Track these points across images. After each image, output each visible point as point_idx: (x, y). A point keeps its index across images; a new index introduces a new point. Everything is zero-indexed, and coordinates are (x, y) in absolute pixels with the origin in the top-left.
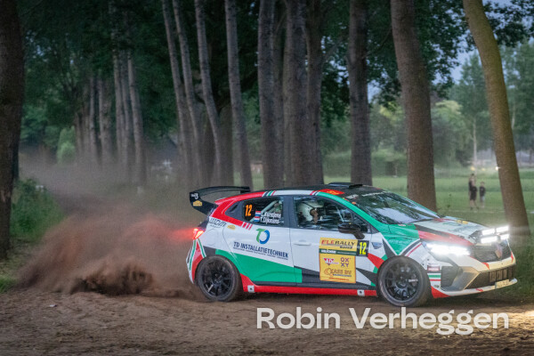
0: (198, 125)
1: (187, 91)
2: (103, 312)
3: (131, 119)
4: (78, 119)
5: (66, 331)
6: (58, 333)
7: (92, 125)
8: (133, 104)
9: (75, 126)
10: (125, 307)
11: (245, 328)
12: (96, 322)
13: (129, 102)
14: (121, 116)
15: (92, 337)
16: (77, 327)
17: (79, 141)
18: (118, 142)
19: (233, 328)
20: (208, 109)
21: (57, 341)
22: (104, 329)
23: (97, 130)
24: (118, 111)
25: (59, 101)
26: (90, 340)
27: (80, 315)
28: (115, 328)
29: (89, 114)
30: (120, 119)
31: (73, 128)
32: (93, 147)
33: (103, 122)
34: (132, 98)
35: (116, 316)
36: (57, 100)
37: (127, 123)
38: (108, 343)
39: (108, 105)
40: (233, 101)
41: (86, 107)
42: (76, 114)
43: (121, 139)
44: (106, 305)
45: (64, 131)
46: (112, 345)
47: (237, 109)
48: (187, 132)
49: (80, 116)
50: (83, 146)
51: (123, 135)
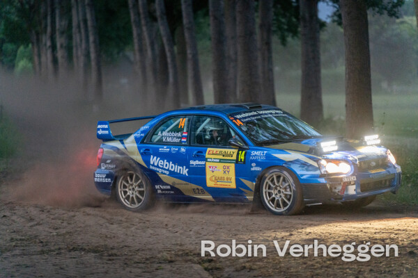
0: (152, 44)
1: (141, 11)
2: (53, 221)
3: (87, 37)
4: (35, 37)
5: (19, 237)
6: (12, 239)
7: (49, 43)
8: (89, 23)
9: (33, 43)
10: (74, 216)
11: (181, 234)
12: (47, 229)
13: (85, 21)
14: (78, 35)
15: (42, 242)
16: (30, 233)
17: (36, 58)
18: (75, 59)
19: (171, 235)
20: (161, 28)
21: (11, 246)
22: (53, 235)
23: (54, 47)
24: (74, 30)
25: (16, 19)
26: (41, 244)
27: (32, 223)
28: (64, 235)
29: (46, 32)
30: (76, 38)
31: (30, 45)
32: (50, 65)
33: (60, 41)
34: (88, 17)
35: (65, 224)
36: (14, 18)
37: (84, 41)
38: (57, 247)
39: (64, 23)
40: (185, 21)
41: (43, 26)
42: (33, 32)
43: (77, 57)
44: (56, 215)
45: (22, 48)
46: (60, 249)
47: (189, 29)
48: (142, 50)
49: (38, 34)
50: (40, 63)
51: (79, 53)
